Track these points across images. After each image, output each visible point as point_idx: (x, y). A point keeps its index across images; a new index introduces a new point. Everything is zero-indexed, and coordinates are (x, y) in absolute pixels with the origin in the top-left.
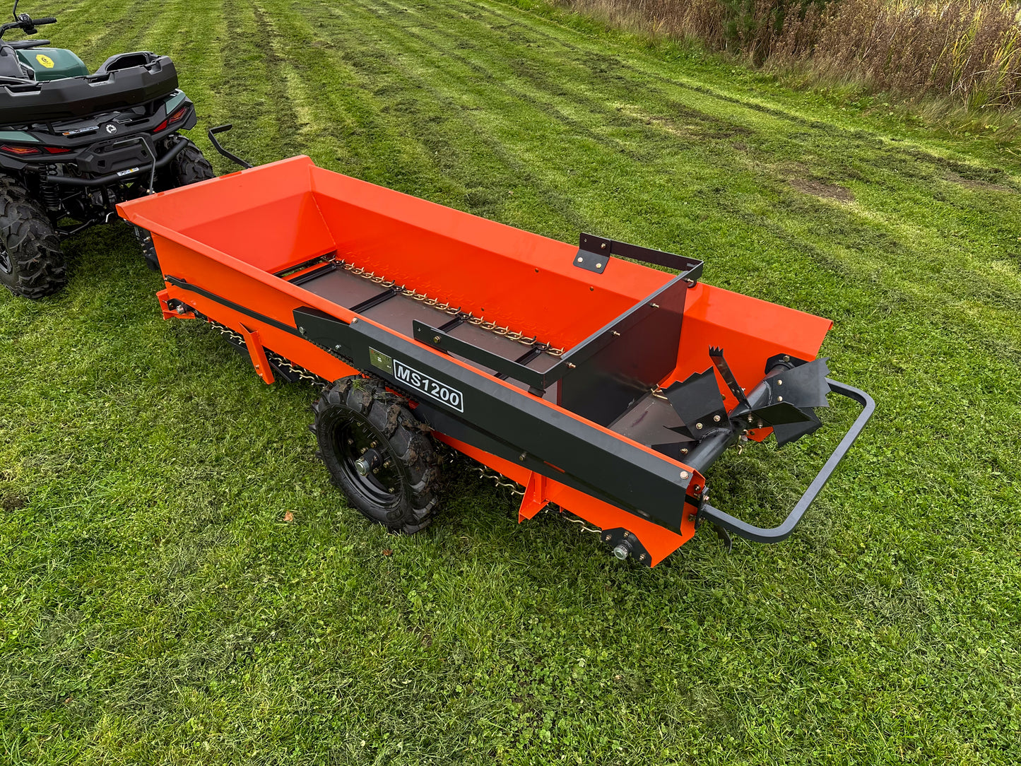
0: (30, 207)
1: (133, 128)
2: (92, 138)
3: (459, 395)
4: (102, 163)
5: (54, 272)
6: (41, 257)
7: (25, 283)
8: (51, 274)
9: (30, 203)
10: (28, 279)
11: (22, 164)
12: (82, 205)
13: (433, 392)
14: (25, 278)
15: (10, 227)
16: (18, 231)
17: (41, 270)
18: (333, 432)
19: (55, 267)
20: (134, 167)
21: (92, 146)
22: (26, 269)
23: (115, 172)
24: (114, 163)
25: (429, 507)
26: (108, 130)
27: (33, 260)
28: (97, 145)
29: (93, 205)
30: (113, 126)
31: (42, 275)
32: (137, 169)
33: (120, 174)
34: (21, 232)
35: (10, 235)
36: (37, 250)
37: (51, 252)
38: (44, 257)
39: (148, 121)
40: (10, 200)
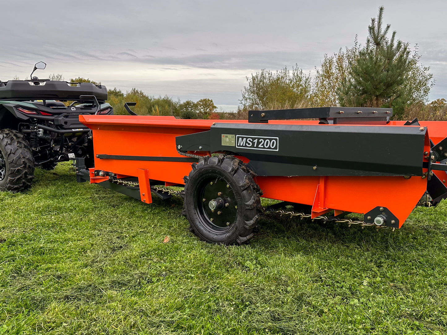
0: (24, 143)
1: (84, 111)
2: (64, 111)
3: (276, 140)
4: (66, 123)
5: (27, 177)
6: (23, 167)
7: (11, 182)
8: (26, 177)
9: (24, 141)
10: (13, 178)
11: (27, 117)
12: (48, 152)
13: (260, 146)
14: (12, 178)
15: (11, 150)
16: (15, 152)
17: (21, 174)
18: (195, 192)
19: (29, 175)
20: (81, 128)
21: (63, 114)
22: (13, 172)
23: (71, 129)
24: (71, 124)
25: (254, 219)
26: (72, 109)
27: (19, 168)
28: (66, 114)
29: (54, 150)
30: (74, 108)
31: (21, 177)
32: (82, 130)
33: (73, 130)
34: (17, 153)
35: (10, 154)
36: (22, 163)
37: (29, 166)
38: (25, 167)
39: (91, 109)
40: (15, 138)
